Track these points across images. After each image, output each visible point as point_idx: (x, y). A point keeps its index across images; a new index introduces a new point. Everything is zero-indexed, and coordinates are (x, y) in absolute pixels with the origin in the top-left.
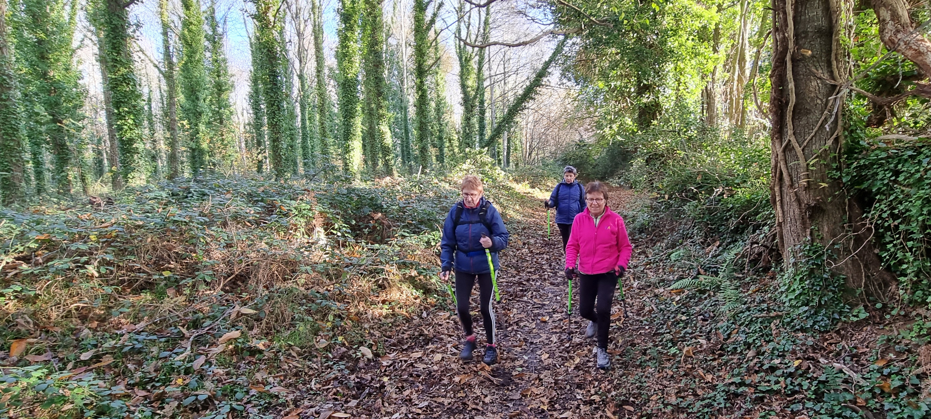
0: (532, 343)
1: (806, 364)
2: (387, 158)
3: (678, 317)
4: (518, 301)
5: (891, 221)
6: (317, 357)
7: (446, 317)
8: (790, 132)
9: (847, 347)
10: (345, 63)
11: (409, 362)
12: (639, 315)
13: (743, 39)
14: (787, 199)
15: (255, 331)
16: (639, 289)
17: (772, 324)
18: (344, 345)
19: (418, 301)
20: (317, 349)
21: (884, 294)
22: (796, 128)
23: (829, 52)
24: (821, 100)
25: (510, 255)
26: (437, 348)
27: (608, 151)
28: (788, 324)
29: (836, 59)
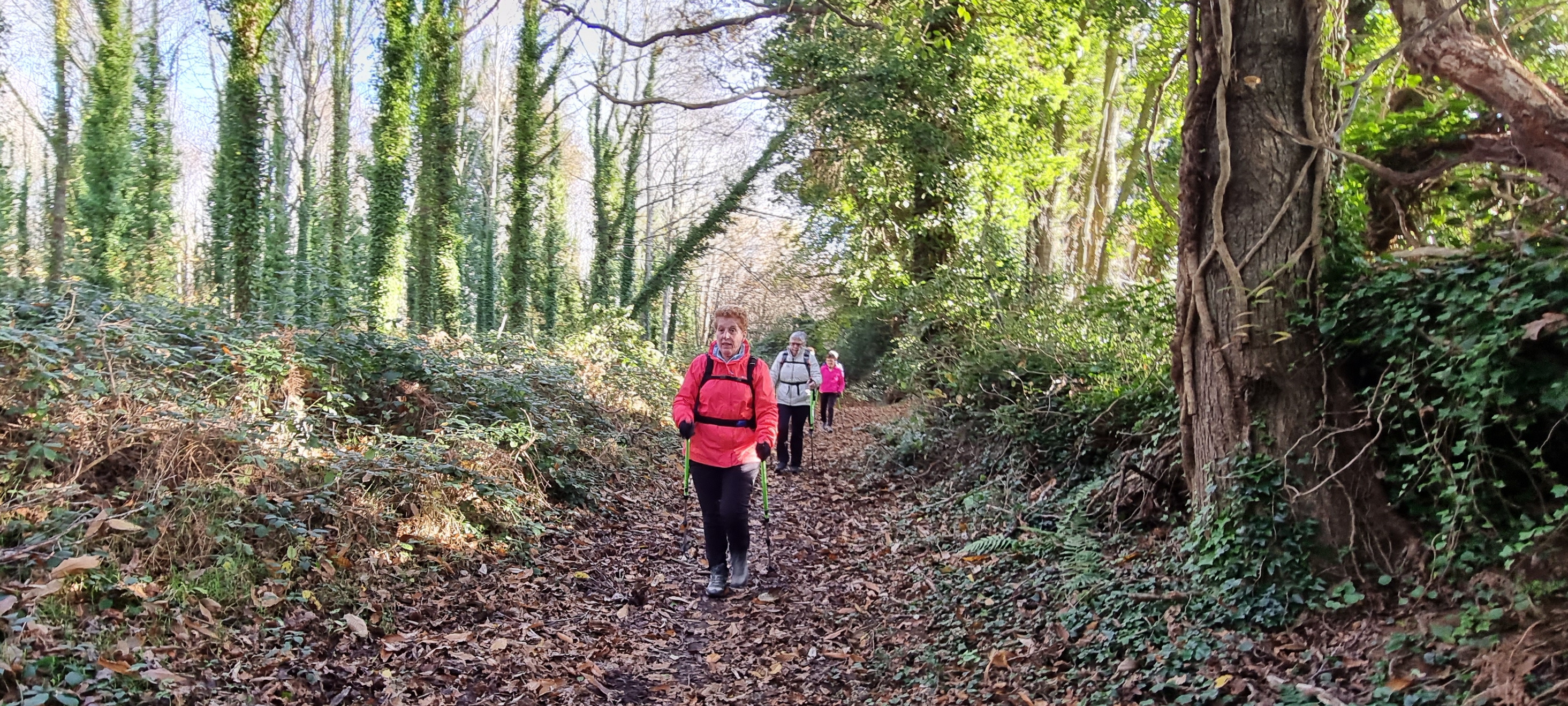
0: (689, 634)
1: (1241, 683)
2: (448, 316)
3: (978, 601)
4: (667, 562)
5: (1419, 404)
6: (253, 624)
7: (526, 576)
8: (1218, 235)
9: (1321, 657)
10: (384, 137)
11: (440, 647)
12: (901, 596)
13: (1105, 145)
14: (1204, 368)
15: (133, 565)
16: (902, 553)
17: (1167, 614)
18: (313, 607)
19: (473, 545)
20: (255, 609)
21: (1392, 561)
22: (1229, 228)
23: (1298, 86)
24: (1282, 176)
25: (661, 487)
26: (500, 628)
27: (853, 336)
28: (1200, 614)
29: (1313, 98)
